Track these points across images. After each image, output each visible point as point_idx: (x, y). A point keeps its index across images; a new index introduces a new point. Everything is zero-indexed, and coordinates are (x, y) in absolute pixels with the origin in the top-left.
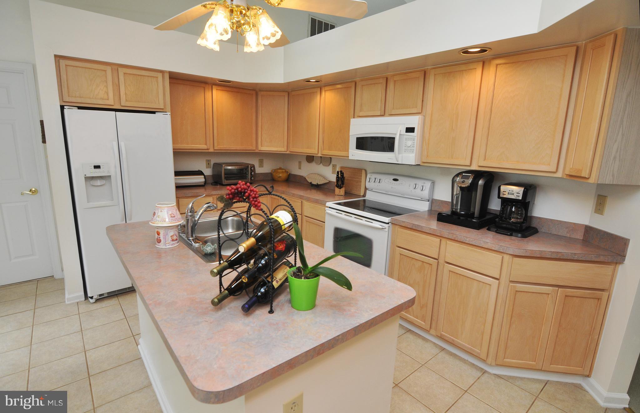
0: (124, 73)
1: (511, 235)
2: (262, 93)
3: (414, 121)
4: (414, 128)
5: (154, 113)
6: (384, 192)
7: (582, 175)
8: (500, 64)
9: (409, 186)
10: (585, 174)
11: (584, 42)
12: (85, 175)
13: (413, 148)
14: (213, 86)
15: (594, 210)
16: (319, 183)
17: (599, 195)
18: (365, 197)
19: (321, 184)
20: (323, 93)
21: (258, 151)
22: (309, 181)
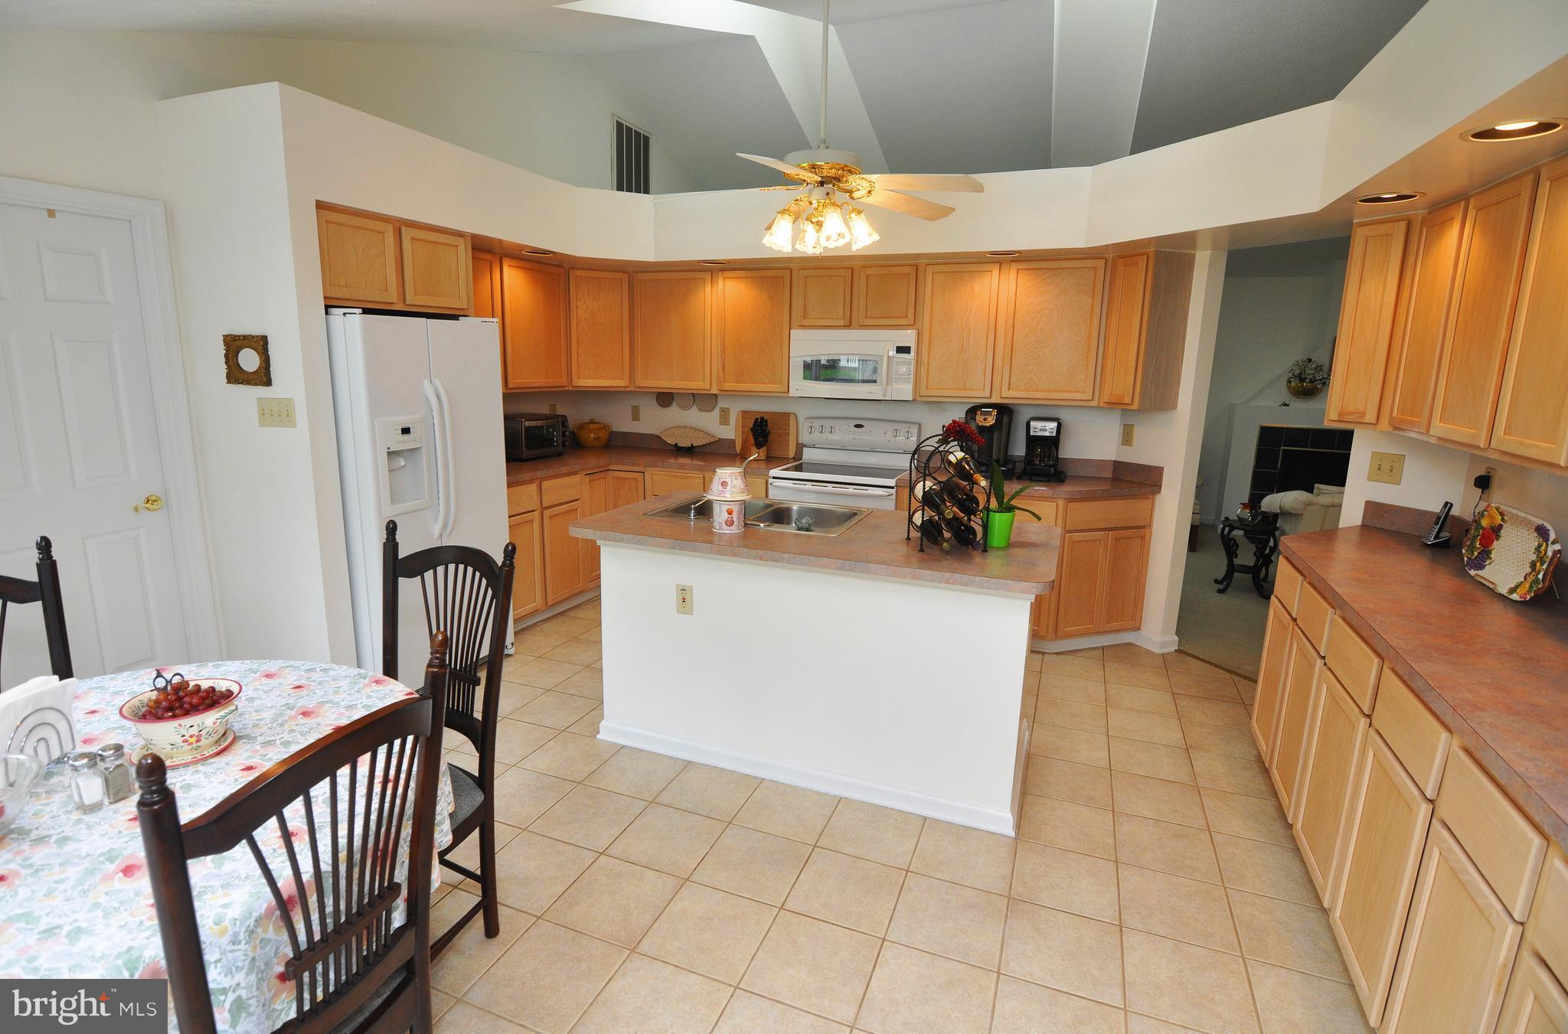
0: (412, 238)
1: (1048, 481)
2: (579, 273)
3: (908, 337)
4: (910, 347)
5: (455, 317)
6: (839, 447)
7: (1126, 402)
8: (1022, 269)
9: (885, 433)
10: (1127, 400)
11: (1112, 255)
12: (389, 448)
13: (909, 376)
14: (504, 259)
15: (1121, 442)
16: (695, 444)
17: (1124, 425)
18: (801, 459)
19: (701, 444)
20: (721, 282)
21: (571, 389)
22: (671, 441)
